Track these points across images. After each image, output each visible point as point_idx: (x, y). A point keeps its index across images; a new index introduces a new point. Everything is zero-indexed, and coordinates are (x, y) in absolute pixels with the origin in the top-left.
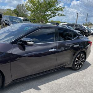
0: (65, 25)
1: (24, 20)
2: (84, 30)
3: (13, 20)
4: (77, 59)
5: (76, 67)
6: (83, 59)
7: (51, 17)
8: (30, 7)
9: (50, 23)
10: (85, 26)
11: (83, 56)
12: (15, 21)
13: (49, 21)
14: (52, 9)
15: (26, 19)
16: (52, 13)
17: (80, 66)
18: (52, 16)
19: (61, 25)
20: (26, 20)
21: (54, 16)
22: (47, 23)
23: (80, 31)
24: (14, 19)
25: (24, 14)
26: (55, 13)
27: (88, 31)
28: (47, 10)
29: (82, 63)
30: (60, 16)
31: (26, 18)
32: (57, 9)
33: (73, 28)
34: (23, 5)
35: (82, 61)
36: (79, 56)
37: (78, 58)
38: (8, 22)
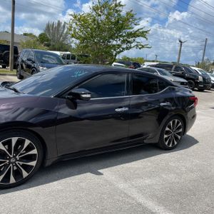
0: (153, 66)
1: (63, 58)
2: (195, 76)
3: (44, 58)
4: (167, 129)
5: (167, 143)
6: (181, 130)
7: (122, 51)
8: (77, 30)
9: (119, 62)
10: (197, 69)
11: (180, 124)
12: (46, 59)
13: (117, 57)
14: (124, 34)
15: (68, 55)
16: (123, 42)
17: (176, 143)
18: (123, 49)
19: (144, 67)
20: (68, 57)
21: (127, 49)
22: (114, 63)
23: (187, 79)
24: (46, 57)
25: (62, 44)
26: (129, 42)
27: (204, 79)
28: (112, 37)
29: (179, 137)
30: (140, 48)
31: (68, 53)
32: (135, 35)
33: (171, 73)
34: (59, 23)
35: (179, 134)
36: (171, 122)
37: (169, 127)
38: (34, 62)
